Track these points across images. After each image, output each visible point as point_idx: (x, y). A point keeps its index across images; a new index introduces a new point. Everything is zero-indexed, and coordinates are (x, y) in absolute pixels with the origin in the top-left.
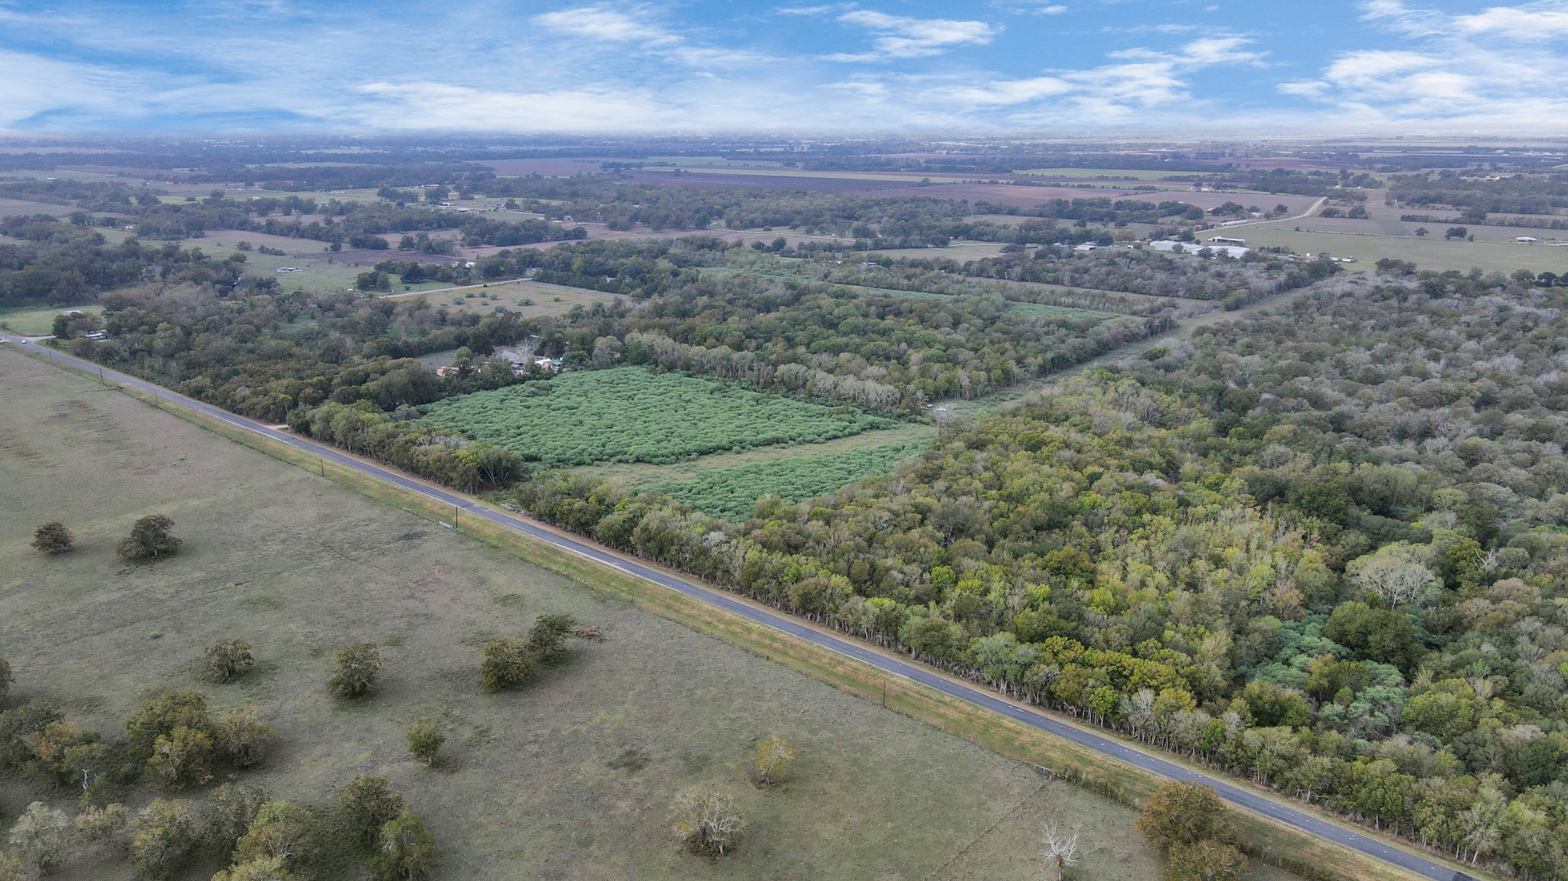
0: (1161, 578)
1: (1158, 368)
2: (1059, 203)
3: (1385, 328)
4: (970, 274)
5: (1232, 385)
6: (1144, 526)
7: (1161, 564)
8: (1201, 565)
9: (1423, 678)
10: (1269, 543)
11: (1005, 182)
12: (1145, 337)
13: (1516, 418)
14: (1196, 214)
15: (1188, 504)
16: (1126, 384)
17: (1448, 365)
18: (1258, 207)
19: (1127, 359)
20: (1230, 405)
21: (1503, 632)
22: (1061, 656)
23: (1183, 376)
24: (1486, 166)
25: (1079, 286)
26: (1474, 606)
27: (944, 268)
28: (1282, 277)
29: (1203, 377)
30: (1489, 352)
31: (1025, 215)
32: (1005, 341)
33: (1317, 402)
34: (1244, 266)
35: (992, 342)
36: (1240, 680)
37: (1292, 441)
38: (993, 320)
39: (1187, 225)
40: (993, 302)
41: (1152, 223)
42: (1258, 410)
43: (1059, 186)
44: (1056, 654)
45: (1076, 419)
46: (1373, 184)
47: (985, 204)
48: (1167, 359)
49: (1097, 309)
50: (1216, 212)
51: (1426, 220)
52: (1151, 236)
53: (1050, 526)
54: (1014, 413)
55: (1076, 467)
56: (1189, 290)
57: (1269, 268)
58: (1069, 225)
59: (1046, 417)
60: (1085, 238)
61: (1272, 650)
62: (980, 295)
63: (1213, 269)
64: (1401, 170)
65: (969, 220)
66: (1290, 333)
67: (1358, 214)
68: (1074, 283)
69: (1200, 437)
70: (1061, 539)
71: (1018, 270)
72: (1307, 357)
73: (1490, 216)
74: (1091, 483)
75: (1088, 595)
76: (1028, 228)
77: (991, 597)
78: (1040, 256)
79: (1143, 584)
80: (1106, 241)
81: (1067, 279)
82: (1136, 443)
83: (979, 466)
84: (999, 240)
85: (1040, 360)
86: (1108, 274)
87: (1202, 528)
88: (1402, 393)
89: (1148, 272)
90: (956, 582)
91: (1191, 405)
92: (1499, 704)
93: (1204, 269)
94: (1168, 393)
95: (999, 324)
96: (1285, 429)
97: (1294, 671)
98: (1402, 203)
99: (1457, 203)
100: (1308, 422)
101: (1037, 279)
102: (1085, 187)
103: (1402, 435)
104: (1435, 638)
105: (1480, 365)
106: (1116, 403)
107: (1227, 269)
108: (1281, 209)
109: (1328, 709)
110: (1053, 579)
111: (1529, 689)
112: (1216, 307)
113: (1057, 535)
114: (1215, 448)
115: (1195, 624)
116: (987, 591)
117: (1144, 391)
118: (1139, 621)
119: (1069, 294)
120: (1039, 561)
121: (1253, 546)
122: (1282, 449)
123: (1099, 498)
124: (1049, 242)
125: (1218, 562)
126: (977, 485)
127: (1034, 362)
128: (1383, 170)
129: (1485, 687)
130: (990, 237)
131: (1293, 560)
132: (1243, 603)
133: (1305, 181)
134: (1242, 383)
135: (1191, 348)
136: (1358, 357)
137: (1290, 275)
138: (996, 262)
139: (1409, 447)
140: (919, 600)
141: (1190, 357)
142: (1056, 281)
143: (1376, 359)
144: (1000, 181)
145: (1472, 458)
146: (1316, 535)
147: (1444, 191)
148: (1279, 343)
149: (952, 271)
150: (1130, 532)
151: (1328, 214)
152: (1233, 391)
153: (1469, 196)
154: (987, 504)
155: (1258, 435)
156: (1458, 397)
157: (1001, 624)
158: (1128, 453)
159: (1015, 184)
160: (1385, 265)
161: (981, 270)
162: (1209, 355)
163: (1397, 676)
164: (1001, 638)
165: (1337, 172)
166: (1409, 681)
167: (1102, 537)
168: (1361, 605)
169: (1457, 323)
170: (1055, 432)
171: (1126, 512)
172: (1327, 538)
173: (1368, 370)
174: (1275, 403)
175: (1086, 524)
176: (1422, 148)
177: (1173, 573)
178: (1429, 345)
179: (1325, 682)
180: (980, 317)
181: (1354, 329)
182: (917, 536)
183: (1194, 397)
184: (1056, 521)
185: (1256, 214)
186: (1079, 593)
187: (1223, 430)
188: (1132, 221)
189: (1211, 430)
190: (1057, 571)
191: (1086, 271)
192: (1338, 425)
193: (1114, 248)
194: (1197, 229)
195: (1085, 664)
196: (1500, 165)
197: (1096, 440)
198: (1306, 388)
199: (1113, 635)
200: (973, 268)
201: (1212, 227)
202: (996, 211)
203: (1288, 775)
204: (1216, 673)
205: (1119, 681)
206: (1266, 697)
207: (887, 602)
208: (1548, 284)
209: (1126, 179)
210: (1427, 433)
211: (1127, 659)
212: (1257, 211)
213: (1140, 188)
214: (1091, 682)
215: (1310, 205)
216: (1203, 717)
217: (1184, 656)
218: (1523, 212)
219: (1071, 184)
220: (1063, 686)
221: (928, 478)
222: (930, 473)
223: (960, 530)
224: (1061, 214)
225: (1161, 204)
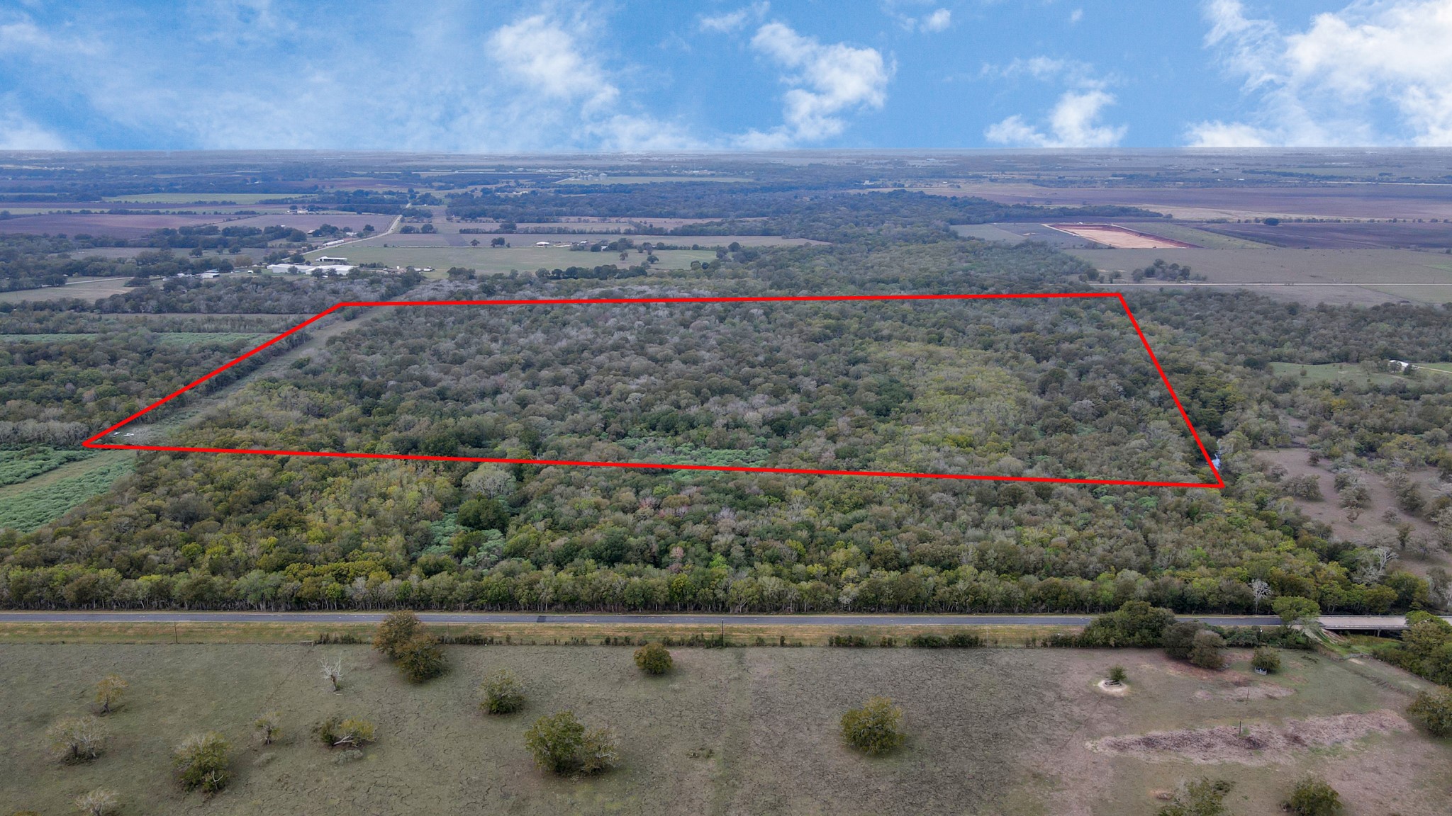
0: (351, 514)
1: (307, 374)
2: (167, 232)
3: (461, 322)
4: (104, 311)
5: (366, 379)
6: (329, 486)
7: (348, 506)
8: (374, 501)
9: (511, 530)
10: (414, 479)
11: (98, 211)
12: (288, 350)
13: (545, 373)
14: (300, 237)
15: (356, 466)
16: (286, 390)
17: (505, 342)
18: (350, 226)
19: (279, 369)
20: (368, 393)
21: (547, 495)
22: (299, 575)
23: (328, 376)
24: (512, 183)
25: (215, 312)
26: (532, 486)
27: (75, 308)
28: (383, 290)
29: (343, 375)
30: (527, 331)
31: (135, 246)
32: (168, 369)
33: (426, 382)
34: (352, 283)
35: (156, 372)
36: (413, 560)
37: (415, 411)
38: (149, 353)
39: (294, 247)
40: (142, 336)
41: (263, 247)
42: (388, 394)
43: (158, 213)
44: (295, 575)
45: (254, 422)
46: (435, 202)
47: (87, 237)
48: (312, 366)
49: (239, 331)
50: (316, 234)
51: (477, 232)
52: (266, 259)
53: (262, 500)
54: (201, 426)
55: (268, 455)
56: (313, 307)
57: (372, 283)
58: (180, 254)
59: (230, 425)
60: (207, 266)
61: (427, 540)
62: (126, 331)
63: (329, 287)
64: (453, 188)
65: (78, 256)
66: (398, 334)
67: (428, 230)
68: (211, 310)
69: (352, 419)
70: (273, 507)
71: (153, 303)
72: (413, 351)
73: (519, 226)
74: (283, 465)
75: (305, 536)
76: (143, 260)
77: (236, 553)
78: (168, 288)
79: (339, 521)
80: (225, 267)
81: (203, 307)
82: (306, 432)
83: (189, 470)
84: (119, 275)
85: (206, 382)
86: (240, 300)
87: (370, 478)
88: (479, 367)
89: (275, 294)
90: (204, 552)
91: (340, 398)
92: (549, 532)
93: (321, 288)
94: (321, 391)
95: (155, 356)
96: (409, 403)
97: (444, 546)
98: (459, 218)
99: (496, 217)
100: (422, 397)
101: (173, 310)
102: (186, 213)
103: (483, 395)
104: (515, 510)
105: (522, 341)
106: (283, 405)
107: (339, 286)
108: (369, 229)
109: (465, 561)
110: (277, 533)
111: (562, 521)
112: (337, 319)
113: (269, 504)
114: (365, 425)
115: (380, 535)
116: (230, 551)
117: (302, 393)
118: (345, 542)
119: (210, 320)
120: (263, 523)
121: (405, 482)
122: (410, 417)
123: (293, 474)
124: (173, 273)
125: (384, 497)
126: (192, 484)
127: (201, 384)
128: (440, 188)
129: (541, 525)
130: (109, 273)
131: (430, 484)
132: (406, 517)
133: (383, 201)
134: (373, 376)
135: (328, 355)
136: (447, 345)
137: (388, 287)
138: (128, 297)
139: (487, 403)
140: (180, 569)
141: (329, 361)
142: (193, 310)
143: (459, 346)
144: (93, 210)
145: (524, 402)
146: (441, 467)
147: (486, 207)
148: (391, 342)
149: (83, 309)
150: (321, 492)
151: (406, 231)
152: (368, 383)
153: (502, 211)
154: (206, 496)
155: (392, 411)
156: (512, 365)
157: (248, 568)
158: (303, 439)
159: (110, 213)
160: (454, 273)
161: (115, 306)
162: (343, 358)
163: (497, 533)
164: (254, 575)
165: (405, 190)
166: (505, 536)
167: (302, 499)
168: (474, 501)
170: (240, 434)
171: (315, 479)
172: (449, 468)
173: (455, 354)
174: (398, 386)
175: (288, 493)
176: (467, 167)
177: (358, 511)
178: (491, 330)
179: (461, 547)
180: (135, 350)
181: (441, 325)
182: (160, 529)
183: (340, 392)
184: (265, 495)
185: (350, 234)
186: (298, 537)
187: (367, 412)
188: (243, 246)
189: (359, 412)
190: (277, 527)
191: (220, 298)
192: (442, 396)
193: (235, 275)
194: (304, 251)
195: (316, 575)
196: (521, 181)
197: (277, 435)
198: (417, 373)
199: (330, 554)
200: (107, 304)
201: (316, 248)
202: (103, 244)
203: (450, 598)
204: (399, 558)
205: (340, 577)
206: (430, 563)
207: (155, 578)
208: (558, 278)
209: (224, 203)
210: (497, 392)
211: (343, 565)
212: (350, 230)
213: (241, 213)
214: (324, 583)
215: (391, 223)
216: (397, 582)
217: (378, 554)
218: (539, 221)
219: (171, 210)
220: (306, 591)
221: (147, 487)
222: (148, 484)
223: (191, 519)
224: (174, 244)
225: (266, 229)
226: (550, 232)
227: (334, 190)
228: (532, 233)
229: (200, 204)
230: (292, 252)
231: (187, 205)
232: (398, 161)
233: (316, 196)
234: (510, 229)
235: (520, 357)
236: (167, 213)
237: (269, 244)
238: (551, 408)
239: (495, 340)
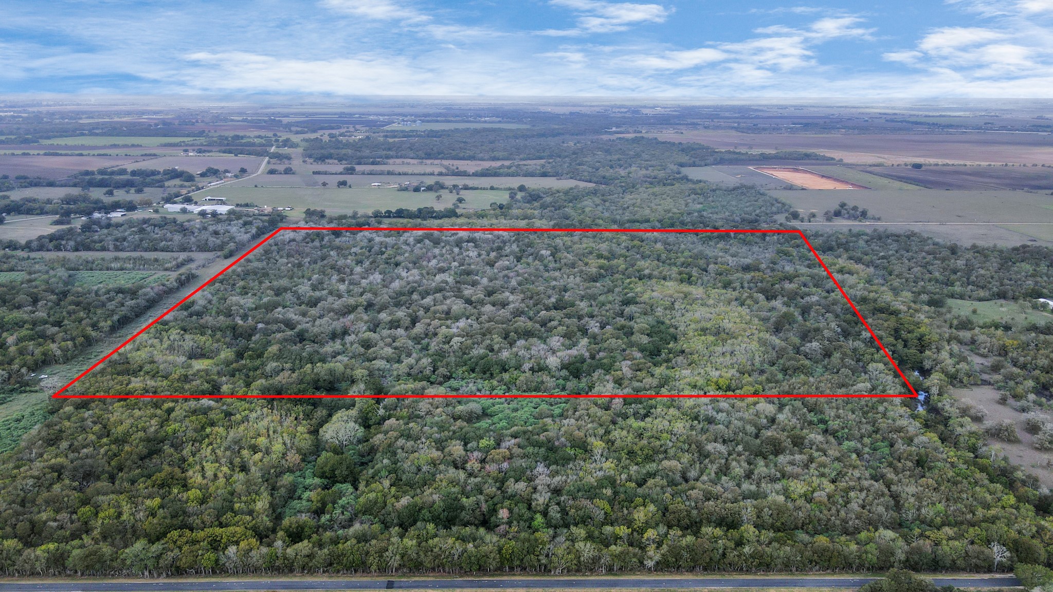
0: (225, 469)
1: (192, 316)
2: (87, 173)
3: (315, 262)
4: (31, 250)
5: (240, 322)
6: (208, 436)
7: (223, 460)
8: (245, 453)
9: (362, 485)
10: (279, 428)
12: (177, 290)
13: (383, 316)
14: (190, 178)
15: (231, 414)
16: (174, 334)
17: (350, 284)
18: (229, 169)
20: (241, 335)
22: (178, 543)
23: (209, 318)
24: (352, 129)
25: (121, 250)
27: (8, 247)
28: (254, 231)
29: (222, 318)
30: (368, 272)
31: (62, 186)
32: (79, 311)
33: (290, 325)
34: (230, 225)
35: (69, 313)
36: (279, 520)
37: (279, 356)
38: (65, 294)
39: (185, 187)
40: (60, 278)
41: (161, 187)
42: (258, 336)
43: (81, 155)
44: (175, 542)
45: (147, 367)
46: (294, 145)
47: (24, 176)
48: (196, 308)
49: (139, 269)
50: (203, 175)
51: (326, 173)
52: (163, 199)
53: (150, 455)
54: (102, 372)
55: (156, 406)
56: (198, 246)
57: (245, 224)
58: (97, 194)
59: (127, 372)
60: (115, 206)
61: (290, 494)
62: (47, 272)
63: (211, 228)
64: (306, 132)
66: (266, 275)
67: (288, 171)
68: (117, 249)
69: (228, 363)
70: (159, 462)
71: (72, 243)
72: (278, 292)
73: (358, 168)
74: (169, 415)
75: (185, 495)
76: (68, 200)
77: (124, 517)
78: (86, 228)
79: (216, 477)
80: (131, 207)
81: (111, 247)
82: (191, 377)
83: (89, 423)
84: (47, 213)
85: (109, 323)
86: (141, 240)
87: (242, 428)
88: (331, 310)
89: (169, 235)
90: (97, 514)
91: (218, 341)
92: (393, 490)
93: (205, 229)
94: (202, 334)
95: (70, 298)
96: (274, 348)
97: (304, 503)
98: (312, 160)
99: (340, 160)
100: (286, 340)
101: (88, 248)
102: (103, 155)
103: (334, 336)
104: (364, 460)
105: (364, 282)
106: (171, 348)
107: (220, 228)
108: (243, 171)
109: (323, 520)
110: (161, 491)
111: (404, 477)
112: (218, 257)
113: (156, 459)
114: (238, 370)
115: (250, 494)
116: (120, 514)
117: (187, 336)
118: (219, 504)
119: (116, 259)
120: (149, 482)
121: (271, 433)
122: (275, 364)
123: (177, 425)
124: (89, 213)
125: (254, 449)
126: (92, 437)
127: (105, 325)
128: (297, 133)
129: (386, 482)
130: (39, 211)
131: (293, 436)
132: (272, 471)
133: (253, 144)
134: (245, 317)
135: (210, 296)
136: (304, 288)
137: (258, 228)
138: (52, 238)
139: (337, 345)
140: (75, 536)
141: (210, 302)
142: (104, 249)
143: (314, 288)
144: (32, 152)
145: (367, 345)
146: (301, 416)
147: (332, 151)
148: (260, 283)
149: (15, 249)
150: (201, 443)
151: (272, 172)
152: (241, 326)
153: (345, 155)
154: (102, 451)
155: (260, 356)
156: (356, 307)
157: (136, 534)
158: (187, 386)
159: (45, 155)
160: (309, 213)
161: (41, 244)
162: (221, 299)
163: (350, 488)
164: (139, 545)
165: (270, 134)
166: (356, 490)
167: (184, 452)
168: (329, 453)
169: (350, 254)
170: (136, 383)
171: (195, 430)
172: (308, 416)
173: (311, 296)
174: (266, 329)
175: (172, 446)
176: (316, 114)
177: (231, 463)
178: (339, 271)
179: (319, 505)
180: (53, 292)
181: (300, 265)
182: (59, 490)
183: (219, 335)
184: (154, 447)
185: (229, 175)
186: (180, 496)
187: (240, 355)
188: (145, 186)
189: (233, 356)
190: (162, 486)
191: (125, 239)
192: (301, 337)
193: (138, 215)
194: (193, 191)
195: (194, 542)
196: (358, 127)
197: (165, 382)
198: (280, 316)
199: (206, 518)
200: (34, 245)
201: (203, 188)
202: (36, 183)
203: (310, 564)
204: (265, 521)
205: (216, 545)
206: (293, 526)
207: (52, 546)
208: (389, 217)
209: (133, 146)
210: (345, 332)
211: (218, 531)
212: (228, 172)
213: (146, 155)
214: (200, 552)
215: (260, 164)
216: (264, 550)
217: (248, 518)
218: (373, 163)
219: (92, 152)
220: (184, 561)
221: (52, 441)
222: (53, 437)
223: (89, 475)
224: (92, 184)
225: (164, 171)
226: (382, 173)
227: (217, 134)
228: (368, 174)
229: (115, 146)
230: (184, 191)
231: (104, 147)
232: (266, 108)
233: (202, 140)
234: (350, 171)
235: (363, 300)
236: (89, 155)
237: (167, 184)
238: (389, 351)
239: (342, 280)
